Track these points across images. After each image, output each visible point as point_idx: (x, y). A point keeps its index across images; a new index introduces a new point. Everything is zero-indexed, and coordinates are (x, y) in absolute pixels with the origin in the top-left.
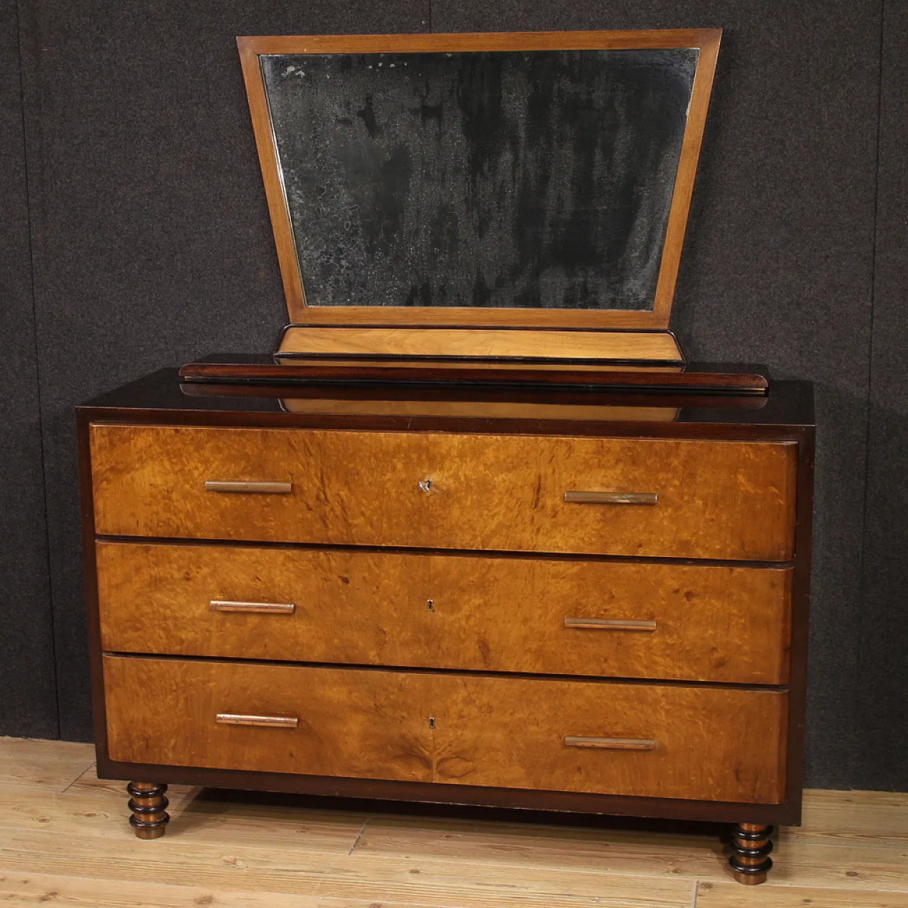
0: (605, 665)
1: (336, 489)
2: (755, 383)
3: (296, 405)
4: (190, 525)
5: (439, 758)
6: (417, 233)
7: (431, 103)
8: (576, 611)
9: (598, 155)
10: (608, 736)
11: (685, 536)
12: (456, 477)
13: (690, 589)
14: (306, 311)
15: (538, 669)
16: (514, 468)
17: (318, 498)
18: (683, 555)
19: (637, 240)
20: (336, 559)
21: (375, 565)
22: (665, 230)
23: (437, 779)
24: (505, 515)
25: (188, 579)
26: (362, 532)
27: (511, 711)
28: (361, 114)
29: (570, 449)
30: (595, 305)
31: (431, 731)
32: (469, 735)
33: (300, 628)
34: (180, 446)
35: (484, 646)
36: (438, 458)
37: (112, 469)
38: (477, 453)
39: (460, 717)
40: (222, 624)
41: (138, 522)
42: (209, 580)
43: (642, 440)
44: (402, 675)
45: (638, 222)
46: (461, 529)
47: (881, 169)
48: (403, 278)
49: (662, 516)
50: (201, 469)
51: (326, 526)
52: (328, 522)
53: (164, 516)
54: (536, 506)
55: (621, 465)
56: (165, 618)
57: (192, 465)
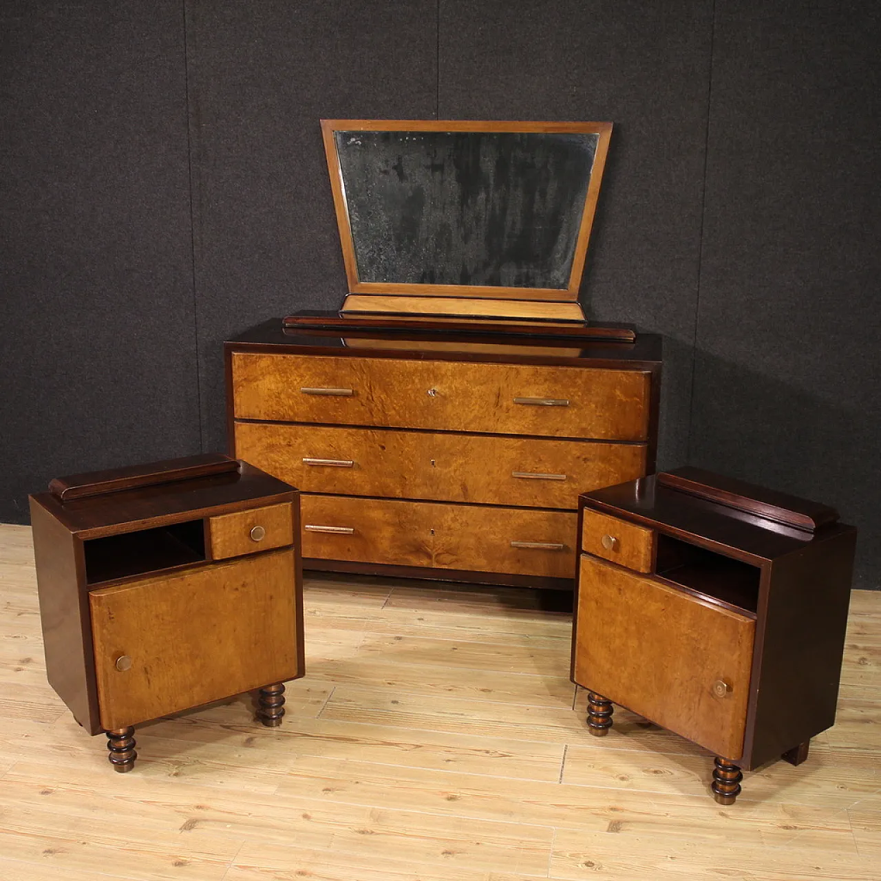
0: (535, 500)
1: (378, 394)
2: (628, 335)
3: (353, 343)
4: (292, 414)
5: (436, 553)
6: (427, 239)
7: (437, 162)
8: (519, 468)
9: (537, 197)
10: (536, 542)
11: (584, 425)
12: (450, 388)
13: (587, 456)
14: (359, 286)
15: (496, 501)
16: (485, 383)
17: (368, 398)
18: (583, 436)
19: (559, 247)
20: (378, 435)
21: (401, 438)
22: (576, 242)
23: (435, 566)
24: (478, 411)
25: (290, 446)
26: (393, 418)
27: (479, 526)
28: (395, 168)
29: (518, 372)
30: (533, 285)
31: (432, 537)
32: (454, 540)
33: (356, 475)
34: (285, 366)
35: (464, 488)
36: (440, 376)
37: (245, 379)
38: (462, 374)
39: (449, 529)
40: (309, 472)
41: (260, 411)
42: (302, 446)
43: (560, 368)
44: (416, 504)
45: (560, 237)
46: (452, 418)
47: (705, 209)
48: (418, 267)
49: (571, 413)
50: (298, 381)
51: (372, 416)
52: (373, 413)
53: (276, 408)
54: (497, 405)
55: (548, 382)
56: (276, 468)
57: (293, 378)
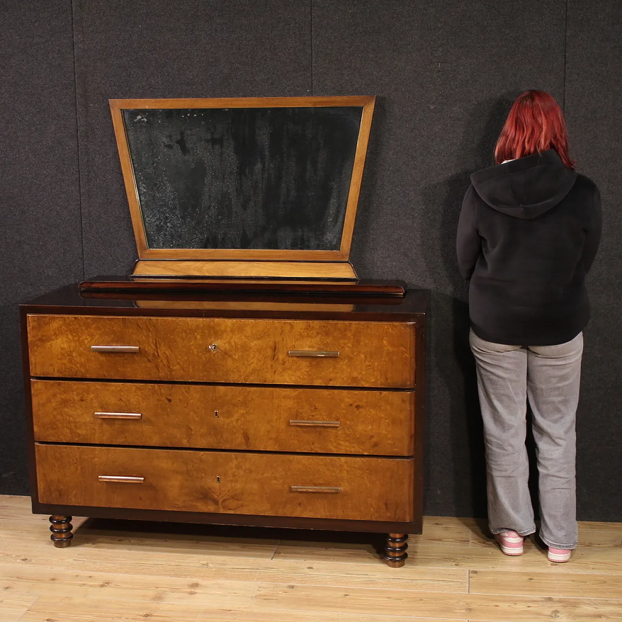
0: (313, 446)
1: (163, 350)
2: (397, 290)
3: (143, 304)
4: (83, 370)
5: (222, 499)
6: (209, 207)
7: (217, 136)
8: (297, 416)
9: (309, 166)
10: (315, 485)
11: (355, 374)
12: (229, 343)
13: (358, 404)
14: (147, 251)
15: (276, 448)
16: (262, 338)
17: (154, 355)
18: (354, 385)
19: (331, 212)
20: (164, 388)
21: (186, 392)
22: (346, 206)
23: (222, 511)
24: (257, 364)
25: (82, 400)
26: (178, 373)
27: (262, 472)
28: (178, 142)
29: (292, 327)
30: (308, 248)
31: (218, 484)
32: (238, 486)
33: (146, 428)
34: (77, 326)
35: (246, 437)
36: (220, 332)
37: (40, 339)
38: (241, 329)
39: (234, 476)
40: (101, 425)
41: (54, 369)
42: (94, 401)
43: (331, 322)
44: (202, 453)
45: (331, 202)
46: (232, 371)
48: (202, 233)
49: (343, 364)
50: (89, 339)
51: (159, 370)
52: (159, 368)
53: (69, 365)
54: (273, 359)
55: (319, 336)
56: (69, 422)
57: (84, 337)
